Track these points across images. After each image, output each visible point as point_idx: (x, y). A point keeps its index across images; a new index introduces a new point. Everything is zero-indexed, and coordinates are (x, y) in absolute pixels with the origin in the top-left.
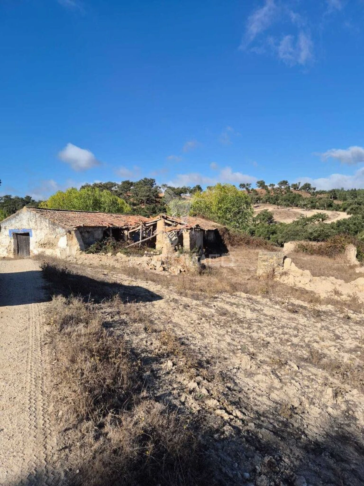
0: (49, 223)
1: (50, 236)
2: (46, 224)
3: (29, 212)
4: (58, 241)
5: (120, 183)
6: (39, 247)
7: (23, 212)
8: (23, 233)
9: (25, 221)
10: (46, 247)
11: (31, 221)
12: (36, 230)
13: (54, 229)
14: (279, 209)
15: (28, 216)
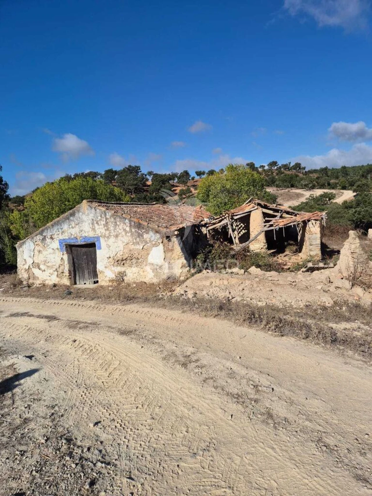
0: (130, 226)
1: (132, 247)
2: (125, 227)
3: (93, 210)
4: (148, 254)
5: (103, 173)
6: (113, 265)
7: (82, 210)
8: (84, 243)
9: (87, 224)
10: (126, 265)
11: (97, 223)
12: (108, 237)
13: (140, 236)
14: (278, 190)
15: (91, 216)
